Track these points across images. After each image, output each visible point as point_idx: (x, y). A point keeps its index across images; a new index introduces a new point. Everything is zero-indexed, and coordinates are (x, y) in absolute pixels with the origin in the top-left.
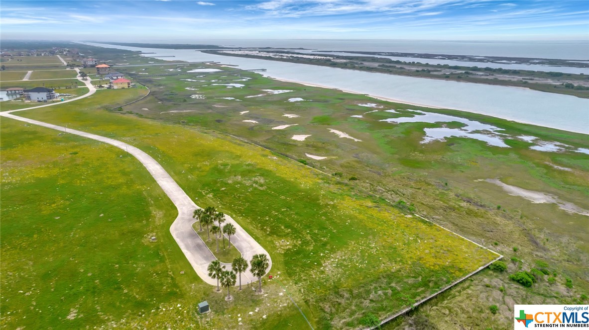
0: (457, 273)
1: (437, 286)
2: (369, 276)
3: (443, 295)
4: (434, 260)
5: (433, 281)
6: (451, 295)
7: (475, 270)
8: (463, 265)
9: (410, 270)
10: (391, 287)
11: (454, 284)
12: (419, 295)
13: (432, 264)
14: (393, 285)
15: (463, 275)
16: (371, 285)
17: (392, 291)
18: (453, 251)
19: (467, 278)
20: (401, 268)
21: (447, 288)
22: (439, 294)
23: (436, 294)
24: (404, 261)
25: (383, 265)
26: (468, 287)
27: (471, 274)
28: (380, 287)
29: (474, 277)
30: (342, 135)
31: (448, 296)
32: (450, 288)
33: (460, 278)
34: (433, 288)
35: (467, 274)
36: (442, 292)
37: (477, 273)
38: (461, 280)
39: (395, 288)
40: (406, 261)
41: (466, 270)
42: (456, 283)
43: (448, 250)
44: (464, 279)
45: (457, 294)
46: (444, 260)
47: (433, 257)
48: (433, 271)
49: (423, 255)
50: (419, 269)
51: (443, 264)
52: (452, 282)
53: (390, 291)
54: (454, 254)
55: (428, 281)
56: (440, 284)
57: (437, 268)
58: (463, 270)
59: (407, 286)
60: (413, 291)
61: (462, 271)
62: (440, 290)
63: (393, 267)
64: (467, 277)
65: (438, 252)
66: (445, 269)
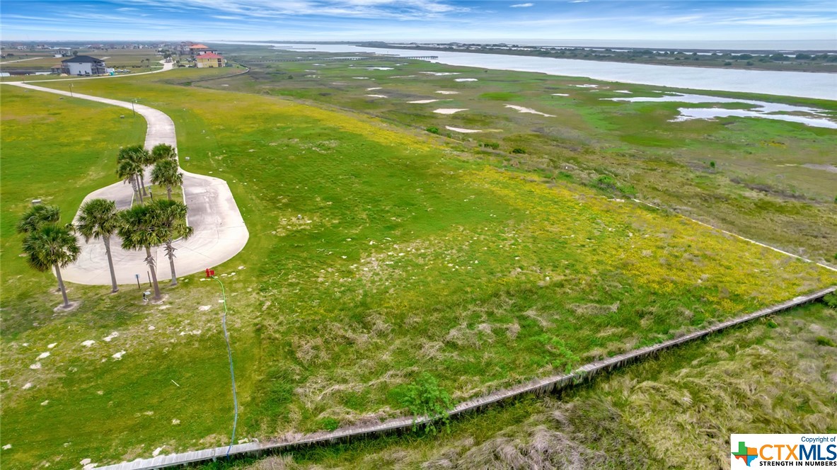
0: (727, 304)
1: (662, 328)
2: (469, 289)
3: (678, 353)
4: (663, 272)
5: (651, 313)
6: (704, 355)
7: (783, 301)
8: (743, 288)
9: (590, 286)
10: (522, 318)
11: (714, 328)
12: (602, 345)
13: (657, 279)
14: (531, 313)
15: (745, 309)
16: (465, 309)
17: (523, 327)
18: (718, 258)
19: (757, 320)
20: (566, 280)
21: (693, 335)
22: (668, 348)
23: (656, 346)
24: (579, 267)
25: (519, 270)
26: (759, 341)
27: (768, 311)
28: (490, 314)
29: (779, 319)
30: (524, 110)
31: (694, 357)
32: (703, 337)
33: (735, 315)
34: (650, 330)
35: (757, 309)
36: (676, 345)
37: (788, 310)
38: (737, 320)
39: (535, 321)
40: (586, 268)
41: (754, 298)
42: (721, 325)
43: (705, 256)
44: (746, 318)
45: (723, 354)
46: (691, 273)
47: (661, 265)
48: (654, 294)
49: (633, 260)
50: (616, 287)
51: (686, 281)
52: (710, 323)
53: (516, 327)
54: (721, 265)
55: (637, 312)
56: (673, 323)
57: (669, 288)
58: (746, 297)
59: (571, 319)
60: (586, 332)
61: (742, 301)
62: (672, 337)
63: (545, 276)
64: (755, 315)
65: (676, 257)
66: (692, 294)
